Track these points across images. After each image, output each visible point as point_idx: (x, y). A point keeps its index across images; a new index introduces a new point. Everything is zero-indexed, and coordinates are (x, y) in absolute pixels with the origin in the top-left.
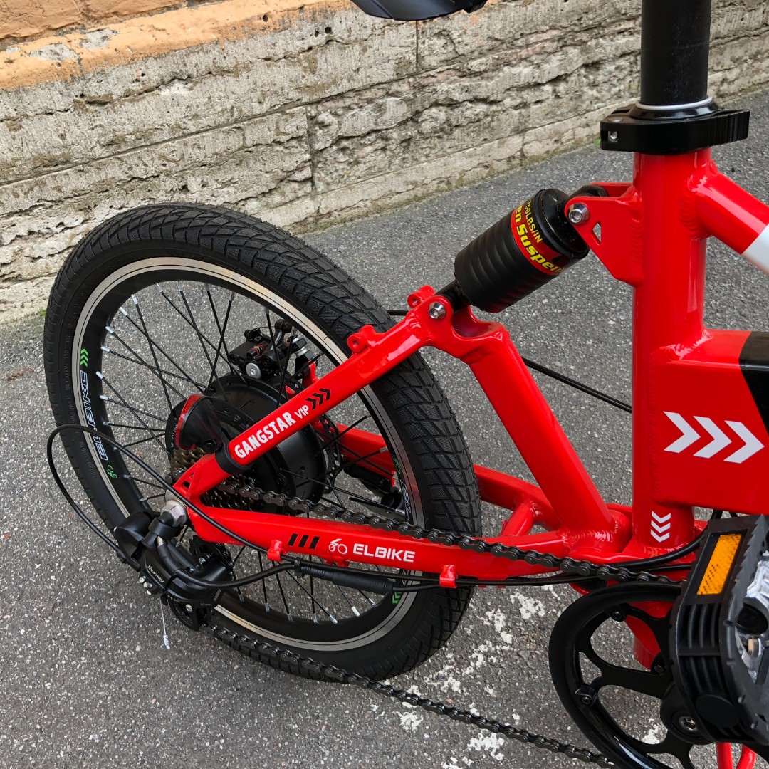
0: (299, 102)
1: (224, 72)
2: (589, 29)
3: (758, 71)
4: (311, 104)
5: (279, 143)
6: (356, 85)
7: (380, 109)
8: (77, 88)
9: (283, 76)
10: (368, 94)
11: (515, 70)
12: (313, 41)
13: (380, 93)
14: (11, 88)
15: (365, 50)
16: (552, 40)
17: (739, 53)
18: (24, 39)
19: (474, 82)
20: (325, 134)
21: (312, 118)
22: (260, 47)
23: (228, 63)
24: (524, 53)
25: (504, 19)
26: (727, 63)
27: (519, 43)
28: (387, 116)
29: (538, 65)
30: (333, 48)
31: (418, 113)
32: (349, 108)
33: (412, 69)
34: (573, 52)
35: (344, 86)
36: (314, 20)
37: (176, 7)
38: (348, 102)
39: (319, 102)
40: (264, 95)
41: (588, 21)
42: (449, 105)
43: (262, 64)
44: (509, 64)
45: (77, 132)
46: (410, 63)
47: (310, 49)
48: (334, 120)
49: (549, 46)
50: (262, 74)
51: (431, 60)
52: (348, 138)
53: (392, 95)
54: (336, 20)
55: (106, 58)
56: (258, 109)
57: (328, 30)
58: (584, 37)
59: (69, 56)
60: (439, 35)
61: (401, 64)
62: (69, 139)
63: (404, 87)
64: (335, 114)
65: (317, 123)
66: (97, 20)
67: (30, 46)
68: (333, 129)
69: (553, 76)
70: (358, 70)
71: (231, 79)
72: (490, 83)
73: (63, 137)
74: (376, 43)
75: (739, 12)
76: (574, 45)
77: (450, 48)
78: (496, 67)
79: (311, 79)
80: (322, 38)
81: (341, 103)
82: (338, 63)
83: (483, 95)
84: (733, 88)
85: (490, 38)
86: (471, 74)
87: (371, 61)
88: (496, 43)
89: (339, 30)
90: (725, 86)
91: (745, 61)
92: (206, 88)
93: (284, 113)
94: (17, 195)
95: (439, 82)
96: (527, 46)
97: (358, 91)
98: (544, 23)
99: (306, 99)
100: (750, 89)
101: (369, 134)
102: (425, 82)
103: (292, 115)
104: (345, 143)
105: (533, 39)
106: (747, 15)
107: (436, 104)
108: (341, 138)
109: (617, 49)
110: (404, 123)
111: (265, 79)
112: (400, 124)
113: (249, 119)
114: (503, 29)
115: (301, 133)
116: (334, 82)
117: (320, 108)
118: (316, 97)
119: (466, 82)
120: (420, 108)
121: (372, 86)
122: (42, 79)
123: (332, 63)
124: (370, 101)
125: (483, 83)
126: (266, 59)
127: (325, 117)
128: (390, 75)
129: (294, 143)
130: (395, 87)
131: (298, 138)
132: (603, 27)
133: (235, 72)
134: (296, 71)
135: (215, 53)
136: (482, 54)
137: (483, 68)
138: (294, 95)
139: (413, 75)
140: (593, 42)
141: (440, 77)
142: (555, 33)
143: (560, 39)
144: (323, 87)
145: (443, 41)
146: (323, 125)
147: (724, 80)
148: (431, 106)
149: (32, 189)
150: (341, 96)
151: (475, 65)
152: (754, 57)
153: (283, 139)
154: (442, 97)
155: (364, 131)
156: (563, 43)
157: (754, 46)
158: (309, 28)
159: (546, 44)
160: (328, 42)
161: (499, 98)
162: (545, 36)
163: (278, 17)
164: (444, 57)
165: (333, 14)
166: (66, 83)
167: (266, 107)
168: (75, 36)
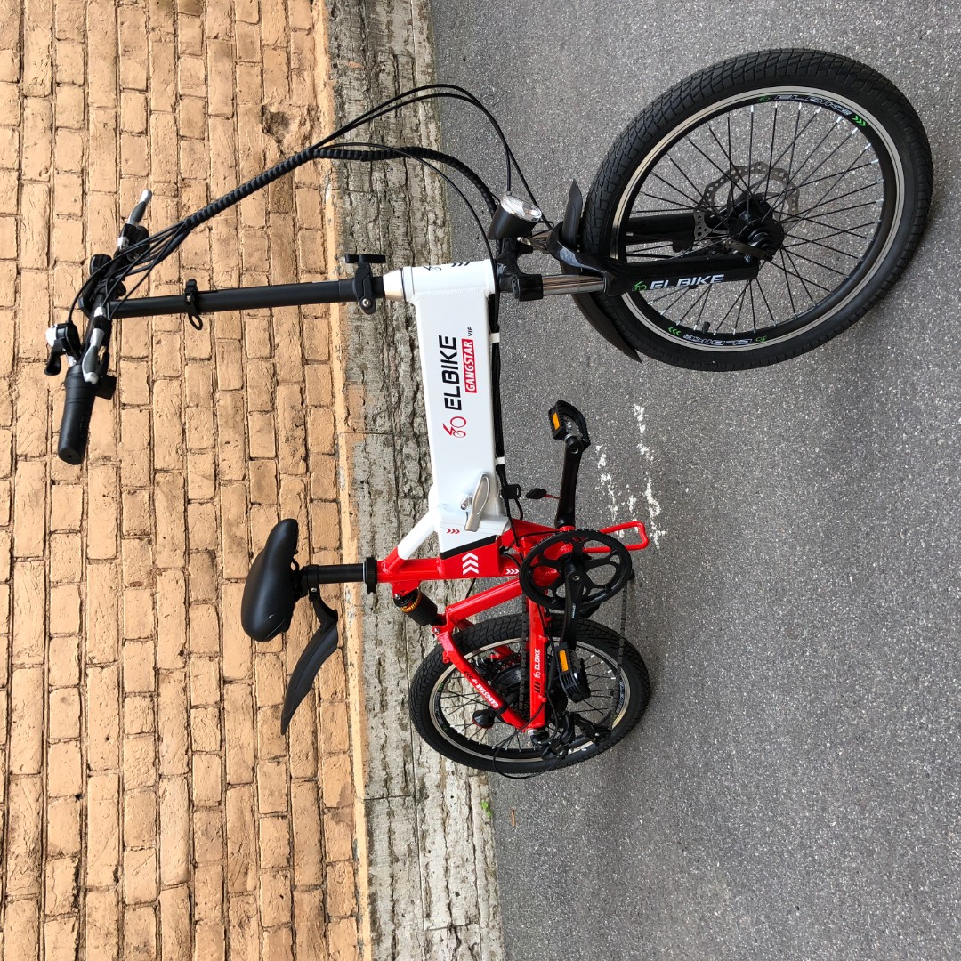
0: (396, 502)
1: (373, 539)
2: (386, 328)
3: (433, 197)
4: (398, 495)
5: (415, 515)
6: (393, 470)
7: (408, 457)
8: (368, 610)
9: (381, 508)
10: (399, 463)
11: (401, 375)
12: (366, 491)
13: (399, 456)
14: (362, 639)
15: (375, 463)
16: (389, 350)
17: (419, 215)
18: (344, 628)
19: (404, 399)
20: (415, 490)
21: (405, 495)
22: (364, 519)
23: (369, 536)
24: (393, 368)
25: (372, 381)
26: (424, 223)
27: (386, 371)
28: (413, 454)
29: (402, 359)
30: (372, 481)
31: (414, 435)
32: (404, 474)
33: (390, 437)
34: (398, 336)
35: (392, 476)
36: (356, 489)
37: (341, 556)
38: (401, 475)
39: (398, 491)
40: (388, 520)
41: (381, 328)
42: (414, 415)
43: (373, 519)
44: (397, 378)
45: (388, 615)
46: (386, 438)
47: (370, 493)
48: (409, 483)
49: (392, 352)
50: (378, 519)
51: (387, 427)
52: (420, 477)
53: (402, 449)
54: (358, 478)
55: (357, 593)
56: (395, 524)
57: (362, 482)
58: (390, 329)
59: (353, 610)
60: (374, 421)
61: (386, 444)
62: (391, 620)
63: (399, 442)
64: (406, 483)
65: (409, 493)
66: (341, 593)
67: (347, 626)
68: (413, 484)
69: (409, 348)
70: (385, 468)
71: (377, 536)
72: (406, 389)
73: (389, 623)
74: (373, 457)
75: (394, 221)
76: (394, 335)
77: (383, 414)
78: (398, 386)
79: (385, 494)
80: (365, 486)
81: (401, 479)
82: (379, 479)
83: (412, 394)
84: (440, 215)
85: (381, 391)
86: (399, 403)
87: (381, 460)
88: (385, 387)
89: (363, 477)
90: (439, 222)
91: (425, 209)
92: (379, 549)
93: (400, 511)
94: (414, 652)
95: (400, 421)
96: (389, 367)
97: (396, 469)
98: (378, 357)
99: (395, 498)
100: (444, 202)
101: (420, 464)
102: (398, 430)
103: (401, 506)
104: (423, 479)
105: (386, 363)
106: (396, 214)
107: (412, 423)
108: (420, 481)
109: (400, 306)
110: (418, 443)
111: (381, 518)
112: (419, 446)
113: (399, 529)
114: (378, 382)
115: (412, 503)
116: (389, 482)
117: (401, 491)
118: (394, 492)
119: (403, 405)
120: (412, 434)
121: (395, 461)
122: (361, 625)
123: (379, 483)
124: (403, 463)
125: (405, 394)
126: (371, 515)
127: (406, 490)
128: (391, 450)
129: (417, 507)
130: (398, 448)
131: (415, 505)
132: (387, 317)
133: (374, 533)
134: (380, 501)
135: (363, 542)
136: (390, 394)
137: (397, 395)
138: (392, 504)
139: (393, 437)
140: (395, 323)
141: (397, 421)
142: (385, 349)
143: (389, 345)
144: (391, 488)
145: (378, 419)
146: (410, 490)
147: (435, 223)
148: (413, 427)
149: (412, 644)
150: (397, 479)
151: (394, 400)
152: (423, 201)
153: (413, 513)
154: (408, 420)
155: (418, 467)
156: (392, 344)
157: (416, 204)
158: (359, 492)
159: (390, 355)
160: (368, 483)
161: (415, 384)
162: (386, 355)
163: (352, 508)
164: (387, 418)
165: (354, 479)
166: (364, 614)
167: (394, 520)
168: (346, 604)
